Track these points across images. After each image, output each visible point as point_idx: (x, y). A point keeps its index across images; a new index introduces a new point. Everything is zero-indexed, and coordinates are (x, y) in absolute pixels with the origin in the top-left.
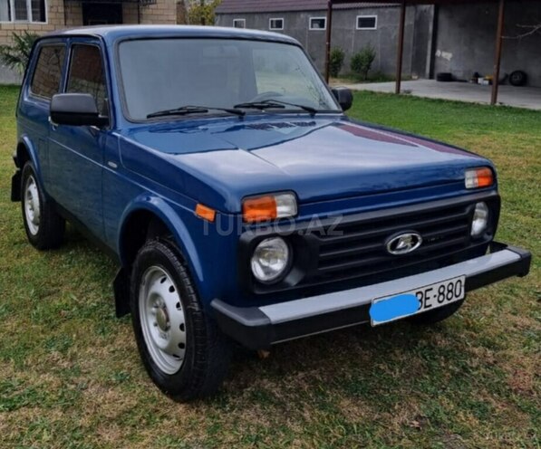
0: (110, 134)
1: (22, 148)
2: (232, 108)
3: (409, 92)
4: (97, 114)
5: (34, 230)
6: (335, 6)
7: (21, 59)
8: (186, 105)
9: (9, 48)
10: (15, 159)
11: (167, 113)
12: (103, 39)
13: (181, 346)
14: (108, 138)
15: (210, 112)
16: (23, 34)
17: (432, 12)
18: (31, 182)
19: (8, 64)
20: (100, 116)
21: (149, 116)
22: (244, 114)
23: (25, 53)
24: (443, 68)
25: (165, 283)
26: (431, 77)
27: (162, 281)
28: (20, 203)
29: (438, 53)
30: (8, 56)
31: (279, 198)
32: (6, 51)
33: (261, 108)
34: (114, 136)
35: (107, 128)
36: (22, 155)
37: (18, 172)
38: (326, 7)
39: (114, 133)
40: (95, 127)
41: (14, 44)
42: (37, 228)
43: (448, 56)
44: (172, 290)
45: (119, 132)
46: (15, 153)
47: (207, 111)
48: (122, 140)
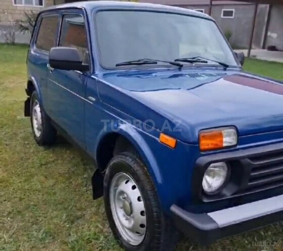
0: (90, 77)
1: (30, 84)
2: (173, 61)
3: (255, 56)
4: (81, 62)
5: (38, 134)
6: (214, 3)
7: (29, 28)
8: (143, 58)
9: (22, 21)
10: (26, 90)
11: (130, 63)
12: (85, 9)
13: (142, 226)
14: (89, 80)
15: (159, 63)
16: (30, 13)
17: (268, 9)
18: (37, 104)
19: (21, 31)
20: (83, 64)
21: (117, 65)
22: (182, 66)
23: (31, 25)
24: (270, 43)
25: (129, 183)
26: (264, 48)
27: (126, 182)
28: (29, 117)
29: (269, 34)
30: (21, 26)
31: (225, 131)
32: (20, 23)
33: (191, 62)
34: (93, 78)
35: (88, 72)
36: (31, 87)
37: (28, 98)
38: (208, 3)
39: (93, 76)
40: (79, 72)
41: (24, 19)
42: (40, 133)
43: (274, 35)
44: (134, 188)
45: (96, 76)
46: (26, 87)
47: (156, 63)
48: (99, 82)
